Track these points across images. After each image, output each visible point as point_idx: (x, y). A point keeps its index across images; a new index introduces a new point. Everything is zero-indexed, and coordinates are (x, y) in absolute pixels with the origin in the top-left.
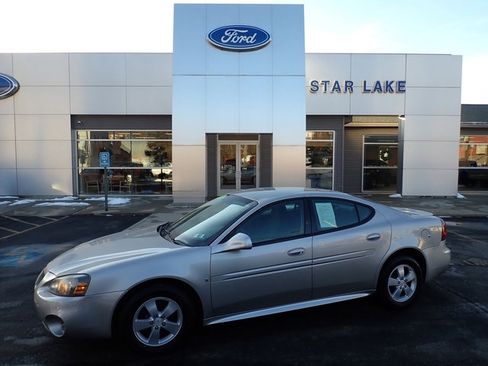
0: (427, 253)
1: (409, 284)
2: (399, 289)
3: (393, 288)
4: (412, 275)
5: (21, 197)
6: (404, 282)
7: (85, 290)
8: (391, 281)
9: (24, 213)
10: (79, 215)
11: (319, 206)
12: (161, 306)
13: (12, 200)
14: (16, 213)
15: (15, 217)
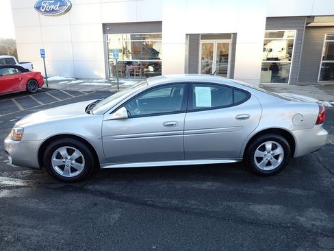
0: (296, 133)
1: (277, 157)
2: (265, 160)
3: (260, 159)
4: (279, 150)
5: (77, 79)
6: (270, 155)
7: (21, 138)
8: (258, 153)
9: (73, 89)
10: (101, 92)
11: (197, 90)
12: (70, 152)
13: (71, 81)
14: (68, 89)
15: (66, 91)
